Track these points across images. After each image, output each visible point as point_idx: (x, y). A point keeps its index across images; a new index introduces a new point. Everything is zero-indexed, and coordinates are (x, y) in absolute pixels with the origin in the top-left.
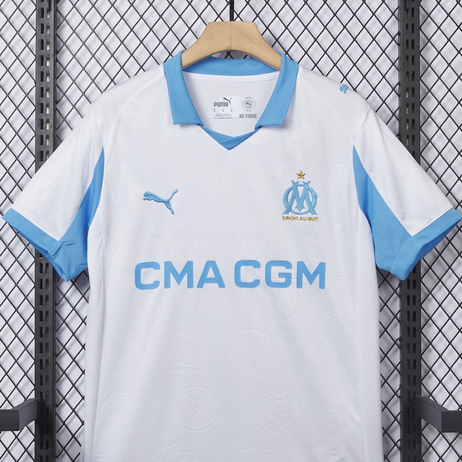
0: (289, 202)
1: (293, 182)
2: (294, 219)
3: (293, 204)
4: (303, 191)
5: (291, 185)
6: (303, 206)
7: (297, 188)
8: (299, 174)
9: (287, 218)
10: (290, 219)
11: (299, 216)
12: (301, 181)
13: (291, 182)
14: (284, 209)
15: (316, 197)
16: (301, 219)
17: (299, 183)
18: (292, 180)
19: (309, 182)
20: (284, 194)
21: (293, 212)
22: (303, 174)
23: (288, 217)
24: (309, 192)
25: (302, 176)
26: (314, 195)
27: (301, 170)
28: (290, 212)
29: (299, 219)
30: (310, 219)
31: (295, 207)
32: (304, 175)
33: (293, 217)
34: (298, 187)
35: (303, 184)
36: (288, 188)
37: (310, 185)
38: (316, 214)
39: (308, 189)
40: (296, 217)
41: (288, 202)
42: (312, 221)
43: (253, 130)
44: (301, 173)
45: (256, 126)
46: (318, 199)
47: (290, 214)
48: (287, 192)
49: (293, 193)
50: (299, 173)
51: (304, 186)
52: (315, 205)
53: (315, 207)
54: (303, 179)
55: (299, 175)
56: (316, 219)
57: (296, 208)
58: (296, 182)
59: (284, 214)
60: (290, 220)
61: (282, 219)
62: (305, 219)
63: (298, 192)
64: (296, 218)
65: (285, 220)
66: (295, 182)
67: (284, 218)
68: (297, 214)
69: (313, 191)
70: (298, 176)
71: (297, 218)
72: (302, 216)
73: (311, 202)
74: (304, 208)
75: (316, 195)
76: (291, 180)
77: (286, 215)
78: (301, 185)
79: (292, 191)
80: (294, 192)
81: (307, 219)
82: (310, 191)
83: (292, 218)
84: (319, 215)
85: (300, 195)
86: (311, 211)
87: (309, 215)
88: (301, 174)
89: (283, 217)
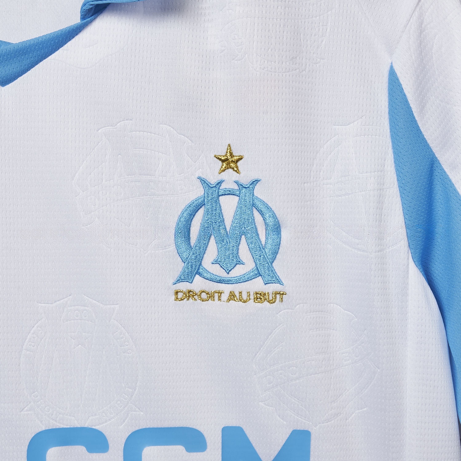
0: (192, 244)
1: (203, 181)
2: (211, 296)
3: (207, 252)
4: (236, 211)
5: (198, 192)
6: (237, 256)
7: (217, 201)
8: (223, 158)
9: (190, 294)
10: (196, 297)
11: (226, 288)
12: (230, 177)
13: (198, 183)
14: (179, 266)
15: (277, 228)
16: (232, 296)
17: (223, 186)
18: (203, 176)
19: (255, 182)
20: (176, 219)
21: (205, 275)
22: (236, 158)
23: (190, 291)
24: (256, 213)
25: (232, 165)
26: (270, 221)
27: (229, 145)
28: (197, 276)
29: (225, 297)
30: (260, 297)
31: (212, 260)
32: (241, 159)
33: (207, 290)
34: (220, 197)
35: (236, 187)
36: (188, 202)
37: (258, 192)
38: (279, 282)
39: (253, 205)
40: (215, 292)
41: (189, 244)
42: (266, 302)
43: (76, 19)
44: (228, 154)
45: (84, 5)
46: (284, 234)
47: (198, 284)
48: (185, 215)
49: (204, 216)
50: (222, 152)
51: (239, 196)
52: (275, 253)
53: (274, 259)
54: (237, 171)
55: (223, 161)
56: (278, 296)
57: (216, 262)
58: (213, 181)
59: (179, 281)
60: (199, 301)
61: (173, 297)
62: (245, 297)
63: (221, 214)
64: (216, 295)
65: (182, 300)
66: (212, 183)
67: (180, 295)
68: (220, 282)
69: (268, 208)
70: (220, 162)
71: (220, 293)
72: (236, 288)
73: (263, 243)
74: (239, 262)
75: (278, 222)
76: (197, 176)
77: (184, 286)
78: (230, 193)
79: (201, 213)
80: (207, 212)
81: (252, 297)
82: (262, 213)
83: (204, 296)
84: (288, 285)
85: (228, 223)
86: (262, 272)
87: (258, 285)
88: (229, 157)
89: (177, 293)
